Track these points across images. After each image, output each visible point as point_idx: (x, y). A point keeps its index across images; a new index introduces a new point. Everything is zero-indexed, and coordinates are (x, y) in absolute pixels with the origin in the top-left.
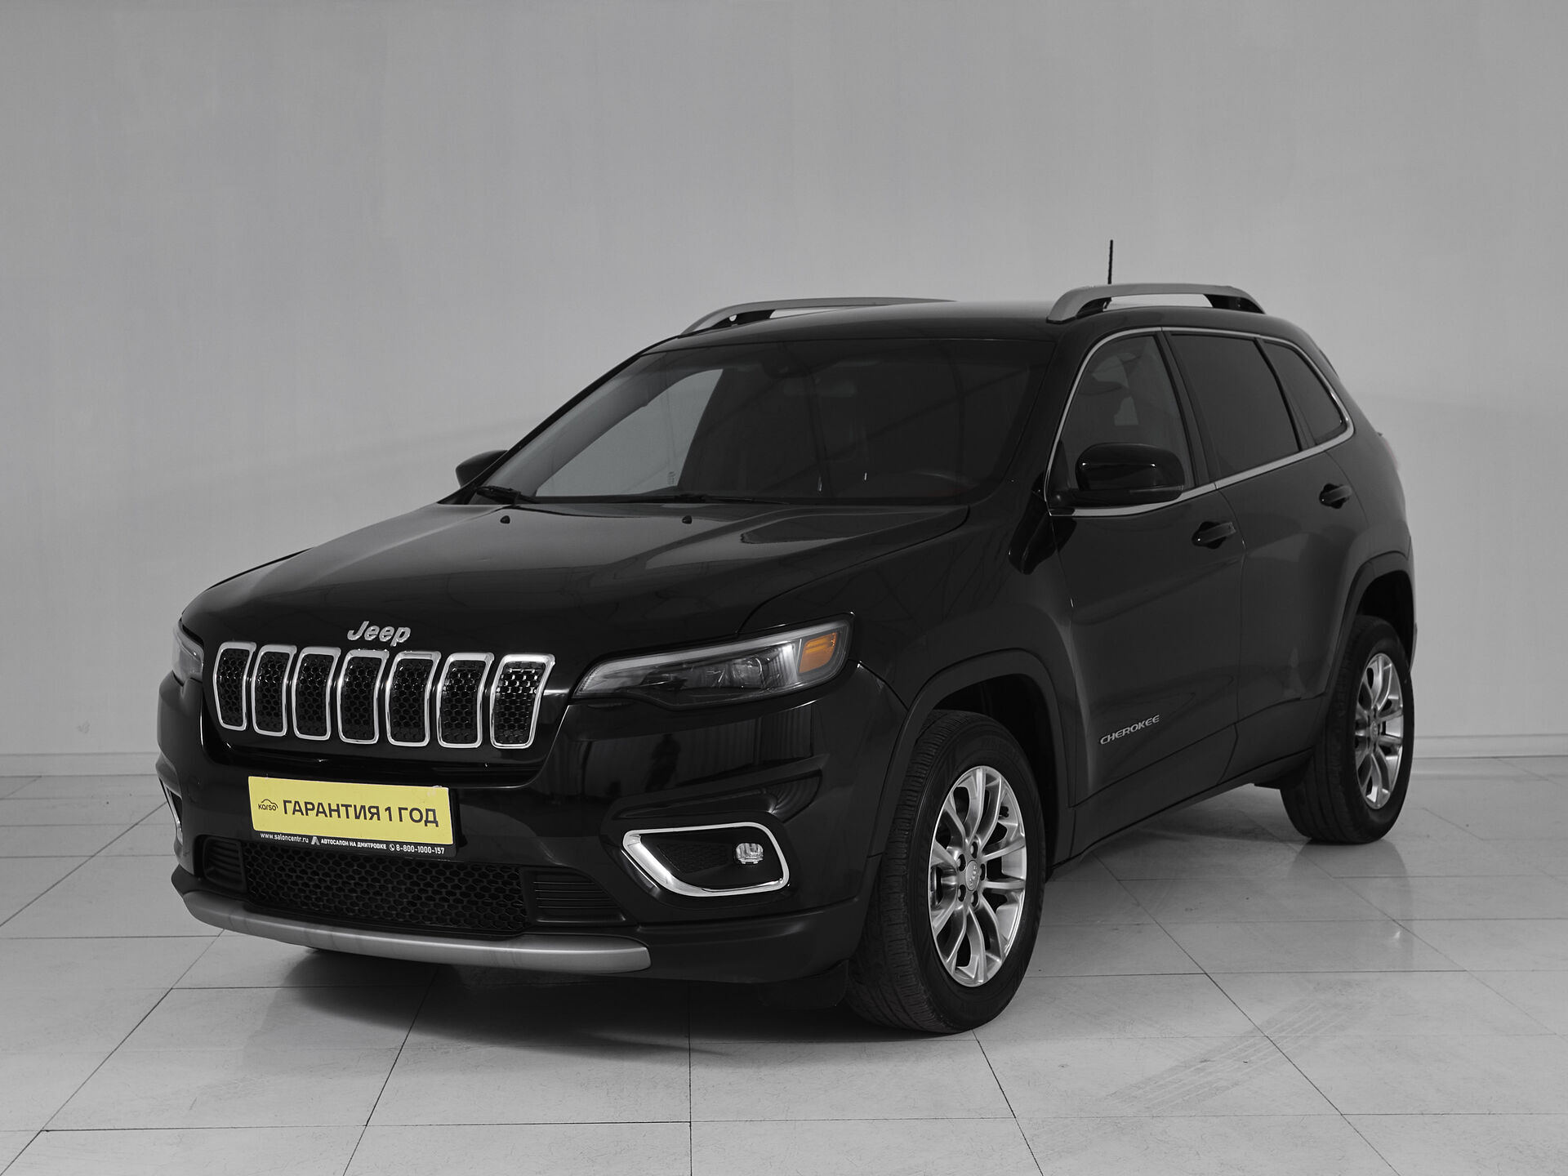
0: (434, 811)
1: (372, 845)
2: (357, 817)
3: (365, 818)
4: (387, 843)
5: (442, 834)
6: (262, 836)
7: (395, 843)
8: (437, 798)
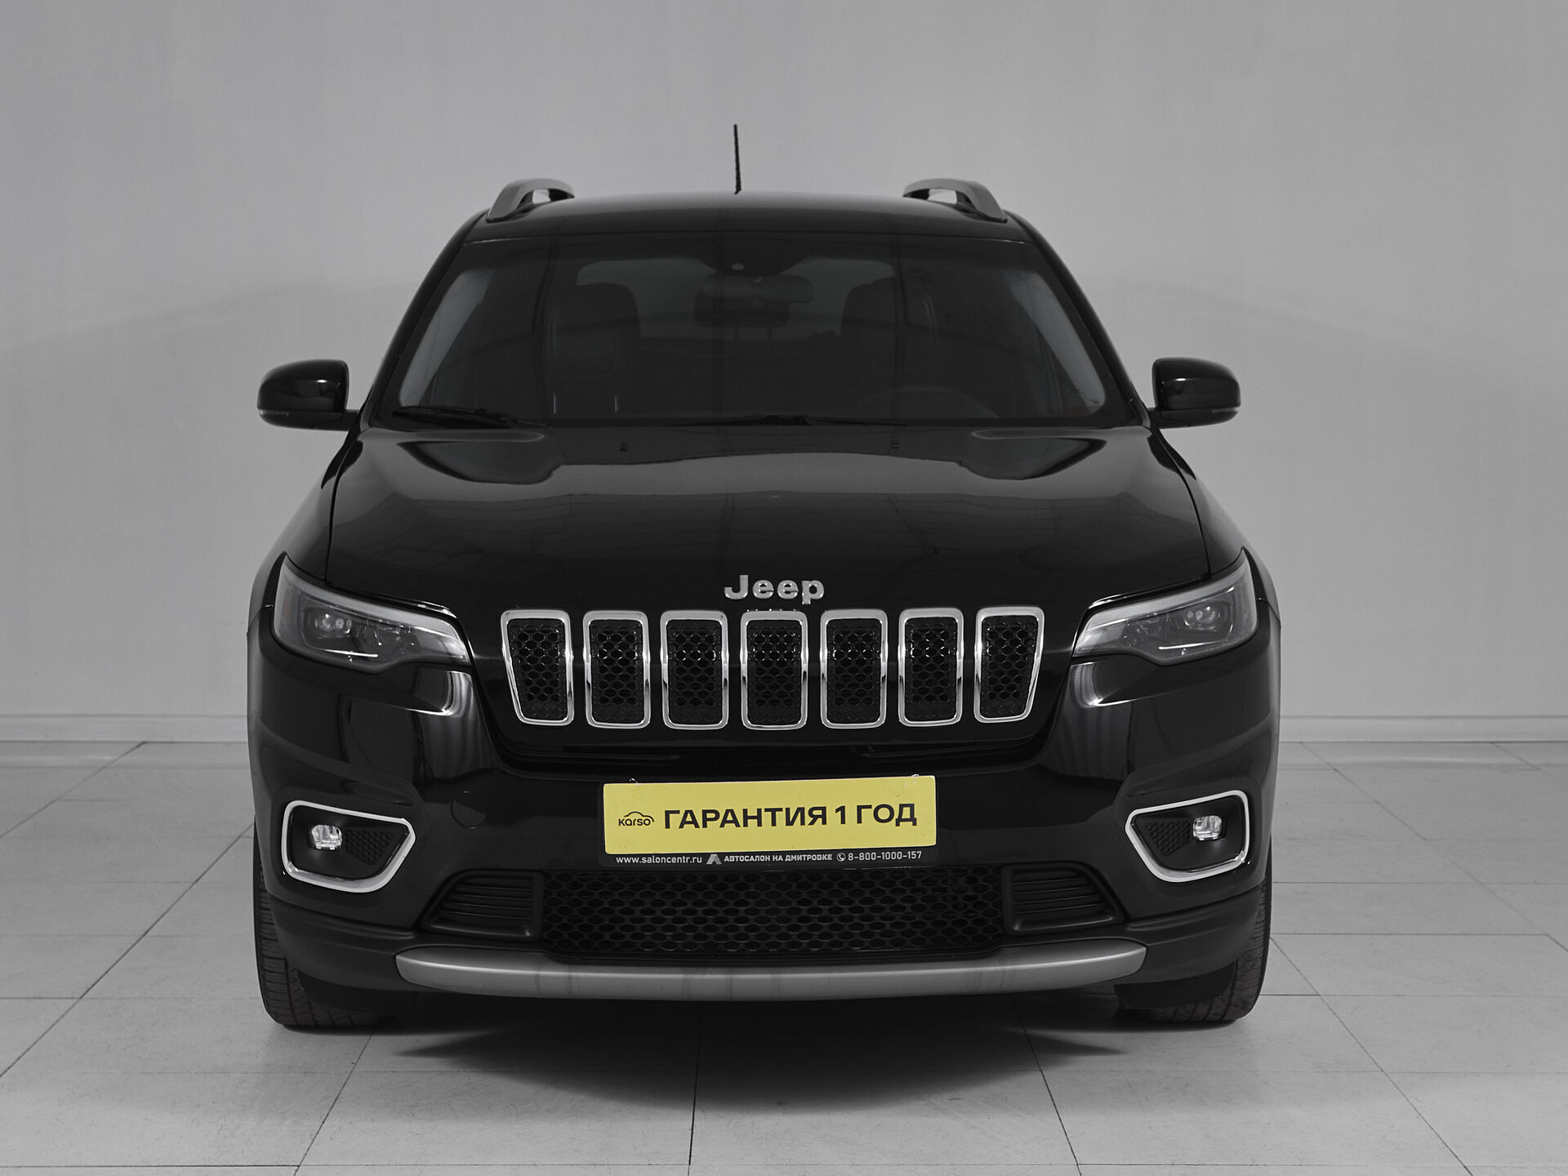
0: (912, 806)
1: (809, 857)
2: (789, 823)
3: (803, 823)
4: (834, 852)
5: (924, 833)
6: (619, 860)
7: (846, 851)
8: (920, 790)
